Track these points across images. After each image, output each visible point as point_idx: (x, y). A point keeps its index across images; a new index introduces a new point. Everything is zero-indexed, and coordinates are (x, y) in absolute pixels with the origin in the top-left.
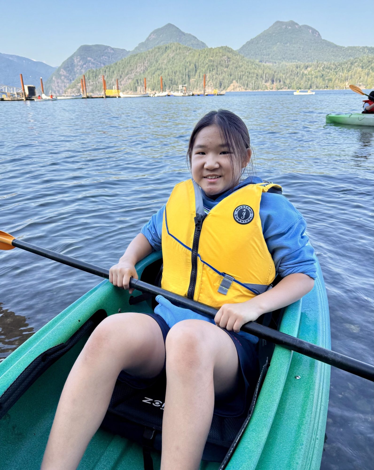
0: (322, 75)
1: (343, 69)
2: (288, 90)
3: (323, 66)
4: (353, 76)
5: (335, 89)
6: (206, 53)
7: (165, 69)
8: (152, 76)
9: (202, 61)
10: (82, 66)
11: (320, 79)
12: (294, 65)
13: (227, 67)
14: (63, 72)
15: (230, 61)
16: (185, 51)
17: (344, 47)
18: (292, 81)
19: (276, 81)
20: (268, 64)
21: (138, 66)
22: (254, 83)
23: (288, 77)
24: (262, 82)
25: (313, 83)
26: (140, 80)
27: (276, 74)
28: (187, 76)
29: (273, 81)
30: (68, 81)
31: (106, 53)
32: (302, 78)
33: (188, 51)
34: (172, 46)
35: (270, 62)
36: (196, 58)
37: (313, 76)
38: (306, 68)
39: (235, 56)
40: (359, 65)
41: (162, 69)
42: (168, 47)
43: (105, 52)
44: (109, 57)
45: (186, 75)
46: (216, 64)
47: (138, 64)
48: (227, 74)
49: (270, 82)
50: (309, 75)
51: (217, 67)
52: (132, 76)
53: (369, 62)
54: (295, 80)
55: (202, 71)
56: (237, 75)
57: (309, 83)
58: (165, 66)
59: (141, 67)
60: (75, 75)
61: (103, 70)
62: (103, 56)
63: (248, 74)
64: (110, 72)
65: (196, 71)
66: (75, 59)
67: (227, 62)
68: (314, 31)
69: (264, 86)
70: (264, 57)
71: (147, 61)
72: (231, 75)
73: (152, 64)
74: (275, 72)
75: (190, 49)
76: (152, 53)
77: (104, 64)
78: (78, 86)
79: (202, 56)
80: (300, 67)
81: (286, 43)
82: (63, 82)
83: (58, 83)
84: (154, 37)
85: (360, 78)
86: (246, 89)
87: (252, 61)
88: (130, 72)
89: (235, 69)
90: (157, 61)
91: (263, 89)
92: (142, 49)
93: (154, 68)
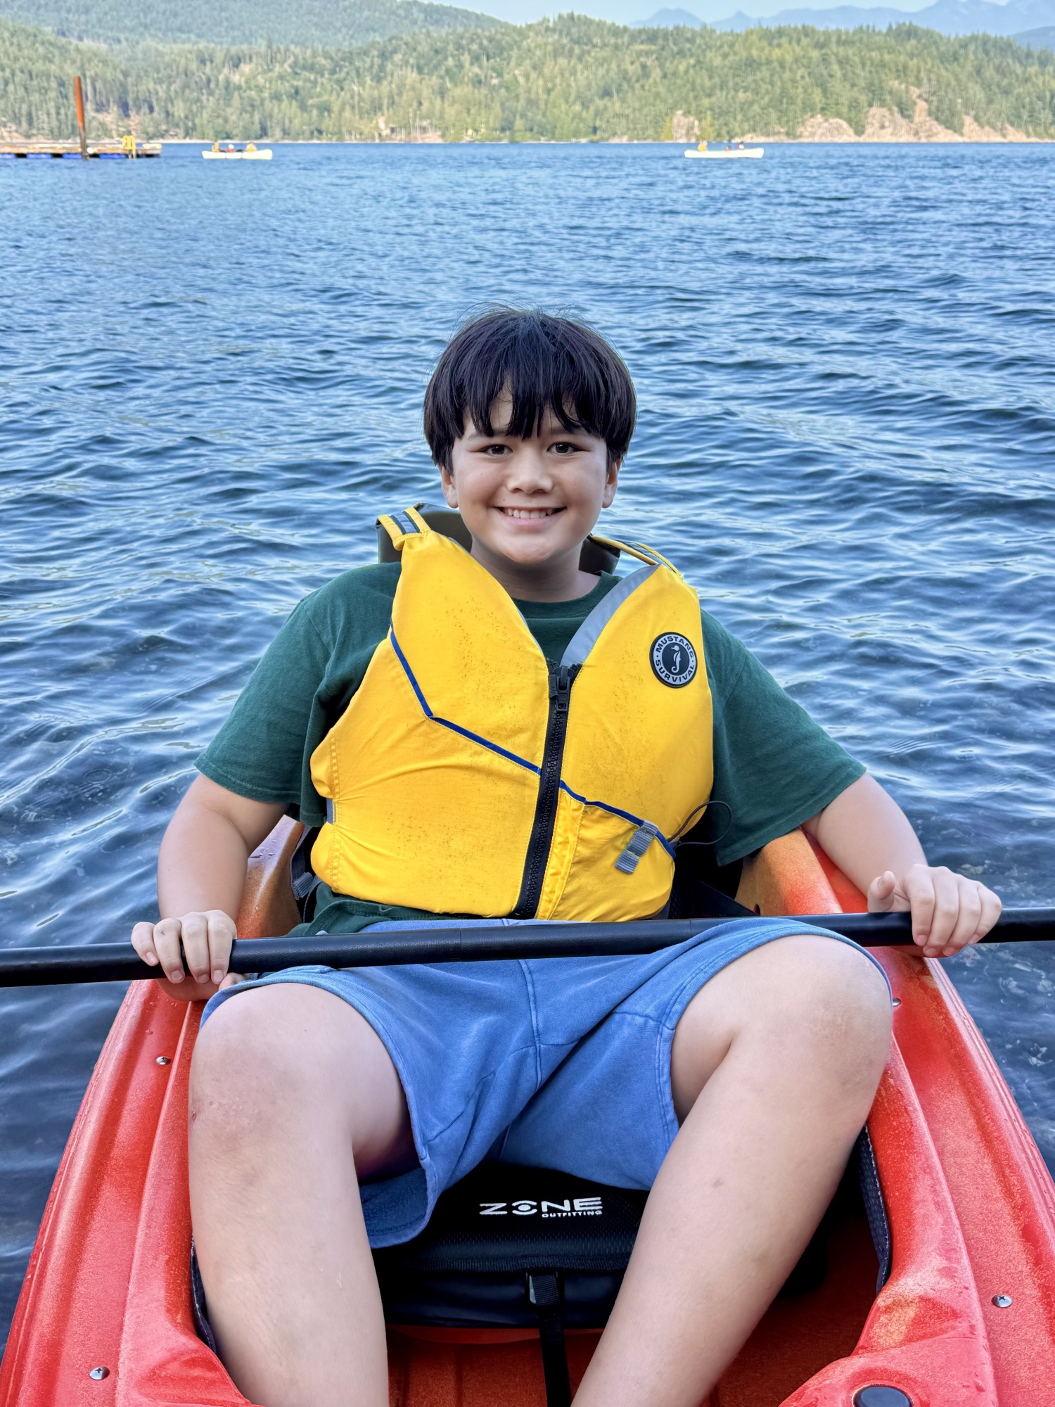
0: (293, 91)
1: (358, 71)
2: (188, 141)
3: (291, 60)
4: (396, 98)
5: (348, 140)
11: (291, 105)
12: (188, 52)
18: (194, 108)
19: (139, 108)
20: (87, 44)
22: (53, 111)
23: (176, 92)
25: (271, 116)
27: (130, 80)
29: (125, 108)
32: (227, 100)
35: (96, 37)
37: (266, 95)
38: (237, 66)
40: (406, 63)
49: (114, 108)
50: (250, 89)
54: (203, 107)
57: (257, 118)
63: (26, 76)
69: (95, 124)
70: (72, 17)
74: (126, 74)
80: (212, 61)
85: (420, 104)
87: (30, 28)
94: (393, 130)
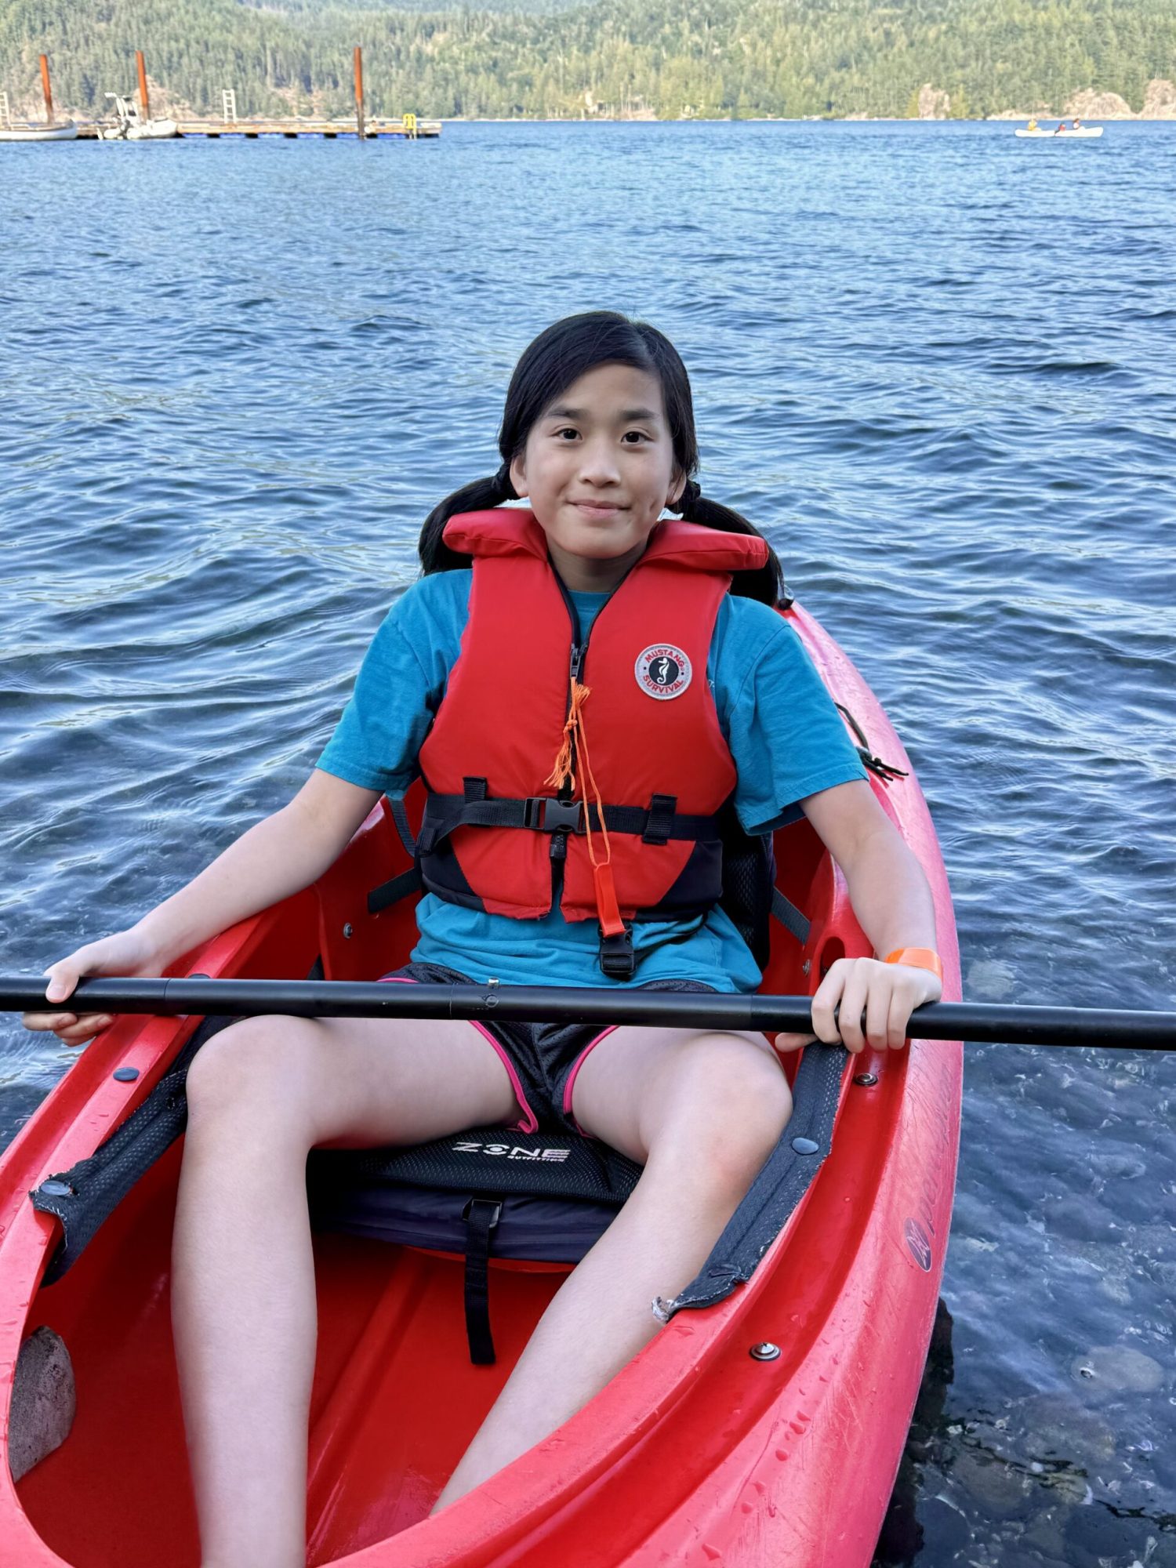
0: (491, 63)
1: (563, 41)
3: (491, 27)
4: (606, 71)
5: (551, 117)
11: (489, 78)
12: (379, 20)
13: (106, 16)
18: (383, 83)
19: (322, 83)
20: (270, 11)
24: (264, 84)
25: (466, 91)
27: (313, 51)
29: (307, 82)
32: (419, 74)
37: (461, 67)
38: (429, 35)
40: (618, 31)
48: (109, 44)
49: (296, 83)
50: (444, 61)
51: (60, 13)
54: (392, 81)
56: (155, 54)
57: (451, 93)
63: (202, 48)
69: (274, 100)
72: (128, 53)
74: (308, 45)
80: (402, 30)
85: (632, 76)
89: (144, 28)
91: (272, 113)
94: (601, 107)
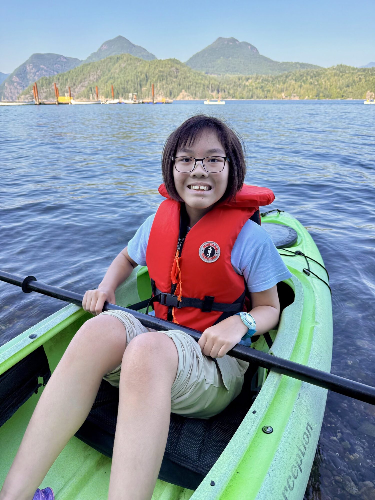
0: (261, 87)
1: (279, 81)
2: (233, 100)
3: (262, 79)
4: (288, 88)
5: (274, 99)
6: (156, 64)
7: (118, 78)
8: (105, 85)
9: (153, 72)
10: (35, 74)
11: (260, 90)
12: (237, 77)
13: (176, 77)
14: (15, 79)
15: (178, 72)
16: (136, 62)
17: (279, 63)
18: (235, 91)
19: (222, 91)
20: (213, 76)
21: (91, 75)
22: (201, 92)
23: (232, 88)
24: (208, 91)
25: (254, 93)
26: (94, 88)
27: (221, 84)
28: (139, 86)
29: (218, 91)
30: (21, 88)
31: (59, 62)
32: (244, 89)
33: (139, 62)
34: (124, 57)
35: (215, 74)
36: (146, 69)
37: (254, 88)
38: (248, 80)
39: (183, 67)
40: (292, 79)
41: (115, 78)
42: (120, 57)
43: (58, 60)
44: (62, 66)
45: (138, 84)
46: (166, 75)
47: (91, 73)
48: (176, 84)
49: (216, 92)
50: (250, 86)
51: (167, 77)
52: (86, 84)
53: (301, 76)
54: (238, 91)
55: (153, 80)
56: (185, 86)
57: (251, 93)
58: (118, 76)
59: (94, 76)
60: (28, 82)
61: (56, 78)
62: (56, 64)
63: (196, 84)
64: (63, 79)
65: (147, 80)
66: (28, 66)
67: (175, 73)
68: (253, 48)
69: (211, 96)
70: (210, 69)
71: (100, 71)
72: (180, 85)
73: (104, 74)
74: (220, 83)
75: (141, 60)
76: (104, 62)
77: (57, 72)
78: (32, 92)
79: (152, 67)
80: (242, 79)
81: (229, 58)
82: (16, 88)
83: (11, 89)
84: (105, 48)
85: (294, 90)
86: (194, 98)
87: (199, 72)
88: (84, 80)
89: (184, 80)
90: (109, 71)
91: (210, 98)
92: (94, 59)
93: (107, 77)
94: (286, 97)
